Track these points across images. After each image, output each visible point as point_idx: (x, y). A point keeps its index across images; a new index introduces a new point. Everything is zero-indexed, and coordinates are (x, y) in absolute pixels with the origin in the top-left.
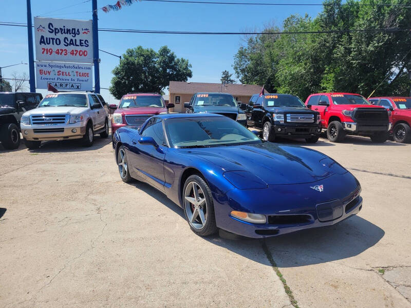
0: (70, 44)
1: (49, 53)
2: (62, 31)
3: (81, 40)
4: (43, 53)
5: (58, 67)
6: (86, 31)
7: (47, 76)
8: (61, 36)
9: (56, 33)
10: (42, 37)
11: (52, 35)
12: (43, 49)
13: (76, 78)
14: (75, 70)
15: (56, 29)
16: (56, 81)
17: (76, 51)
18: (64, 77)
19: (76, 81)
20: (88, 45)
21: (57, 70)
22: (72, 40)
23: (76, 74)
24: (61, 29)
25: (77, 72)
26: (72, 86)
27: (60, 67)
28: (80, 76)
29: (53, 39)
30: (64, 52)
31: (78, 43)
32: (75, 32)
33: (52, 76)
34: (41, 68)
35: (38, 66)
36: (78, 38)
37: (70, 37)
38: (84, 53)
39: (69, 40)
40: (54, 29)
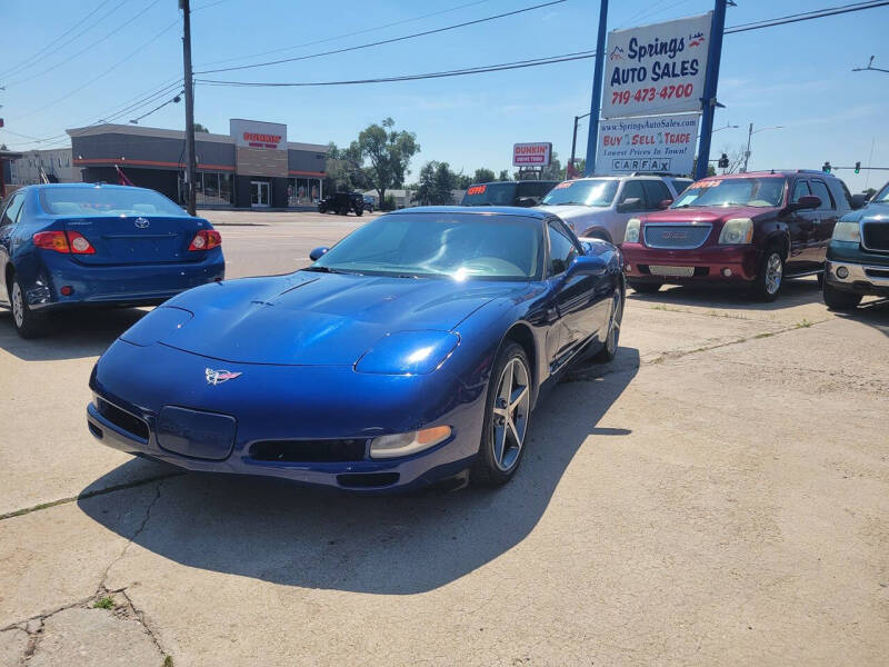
0: (664, 74)
1: (623, 101)
2: (652, 49)
3: (684, 63)
4: (614, 102)
5: (635, 126)
6: (697, 40)
7: (615, 148)
8: (648, 62)
9: (641, 56)
10: (617, 70)
11: (634, 63)
12: (615, 94)
13: (662, 148)
14: (664, 130)
15: (641, 48)
16: (628, 156)
17: (672, 88)
18: (644, 147)
19: (663, 155)
20: (697, 71)
21: (634, 132)
22: (667, 65)
23: (664, 138)
24: (650, 46)
25: (667, 135)
26: (655, 165)
27: (639, 127)
28: (672, 141)
29: (634, 70)
30: (649, 95)
31: (678, 71)
32: (674, 47)
33: (622, 147)
34: (607, 133)
35: (604, 129)
36: (680, 57)
37: (664, 59)
38: (685, 91)
39: (662, 66)
40: (637, 49)
